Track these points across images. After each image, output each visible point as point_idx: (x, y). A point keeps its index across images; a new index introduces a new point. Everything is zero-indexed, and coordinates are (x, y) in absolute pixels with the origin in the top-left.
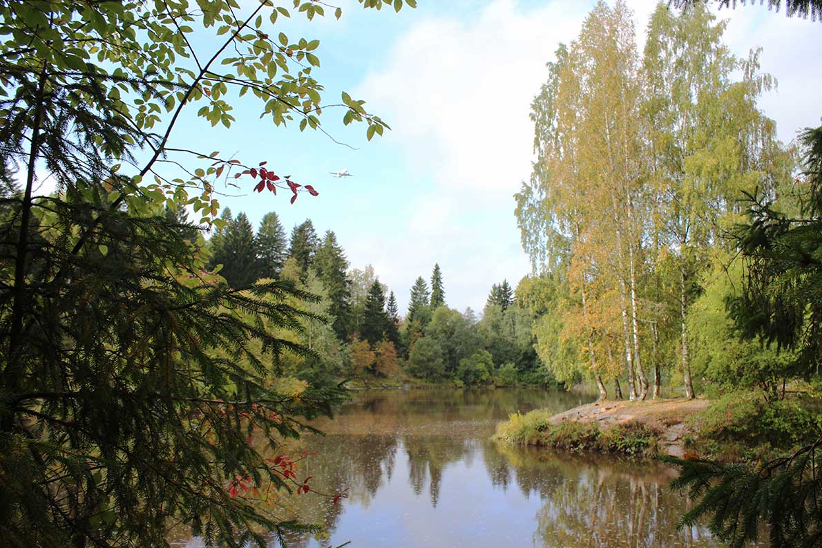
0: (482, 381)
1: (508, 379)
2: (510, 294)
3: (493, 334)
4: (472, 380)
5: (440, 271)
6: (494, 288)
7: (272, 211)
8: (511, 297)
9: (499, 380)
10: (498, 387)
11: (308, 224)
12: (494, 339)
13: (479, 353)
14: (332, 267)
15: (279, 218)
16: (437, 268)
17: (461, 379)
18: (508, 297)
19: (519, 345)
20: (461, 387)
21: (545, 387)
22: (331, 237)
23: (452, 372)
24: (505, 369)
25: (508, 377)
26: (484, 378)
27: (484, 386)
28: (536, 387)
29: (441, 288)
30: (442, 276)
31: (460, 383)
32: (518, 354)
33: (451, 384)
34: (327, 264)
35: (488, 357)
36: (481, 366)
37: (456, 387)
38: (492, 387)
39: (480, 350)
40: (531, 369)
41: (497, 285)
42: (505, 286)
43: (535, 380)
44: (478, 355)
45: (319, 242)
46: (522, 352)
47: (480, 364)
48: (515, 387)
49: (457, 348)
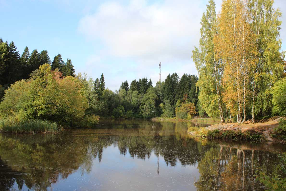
0: (121, 117)
1: (130, 116)
2: (128, 86)
3: (123, 100)
4: (117, 116)
5: (104, 76)
6: (123, 83)
7: (45, 50)
8: (128, 87)
9: (127, 116)
10: (126, 119)
11: (59, 56)
12: (123, 101)
13: (120, 106)
14: (70, 73)
15: (48, 53)
16: (103, 75)
17: (114, 116)
18: (127, 87)
19: (133, 104)
20: (114, 119)
21: (142, 119)
22: (69, 61)
23: (110, 113)
24: (129, 112)
25: (130, 115)
26: (122, 115)
27: (121, 118)
28: (139, 119)
29: (104, 82)
30: (104, 78)
31: (113, 117)
32: (133, 107)
33: (110, 118)
34: (68, 72)
35: (123, 108)
36: (121, 111)
37: (112, 119)
38: (124, 119)
39: (120, 105)
40: (137, 112)
41: (124, 82)
42: (126, 82)
43: (138, 117)
44: (120, 107)
45: (63, 63)
46: (134, 107)
47: (120, 110)
48: (132, 119)
49: (113, 104)
